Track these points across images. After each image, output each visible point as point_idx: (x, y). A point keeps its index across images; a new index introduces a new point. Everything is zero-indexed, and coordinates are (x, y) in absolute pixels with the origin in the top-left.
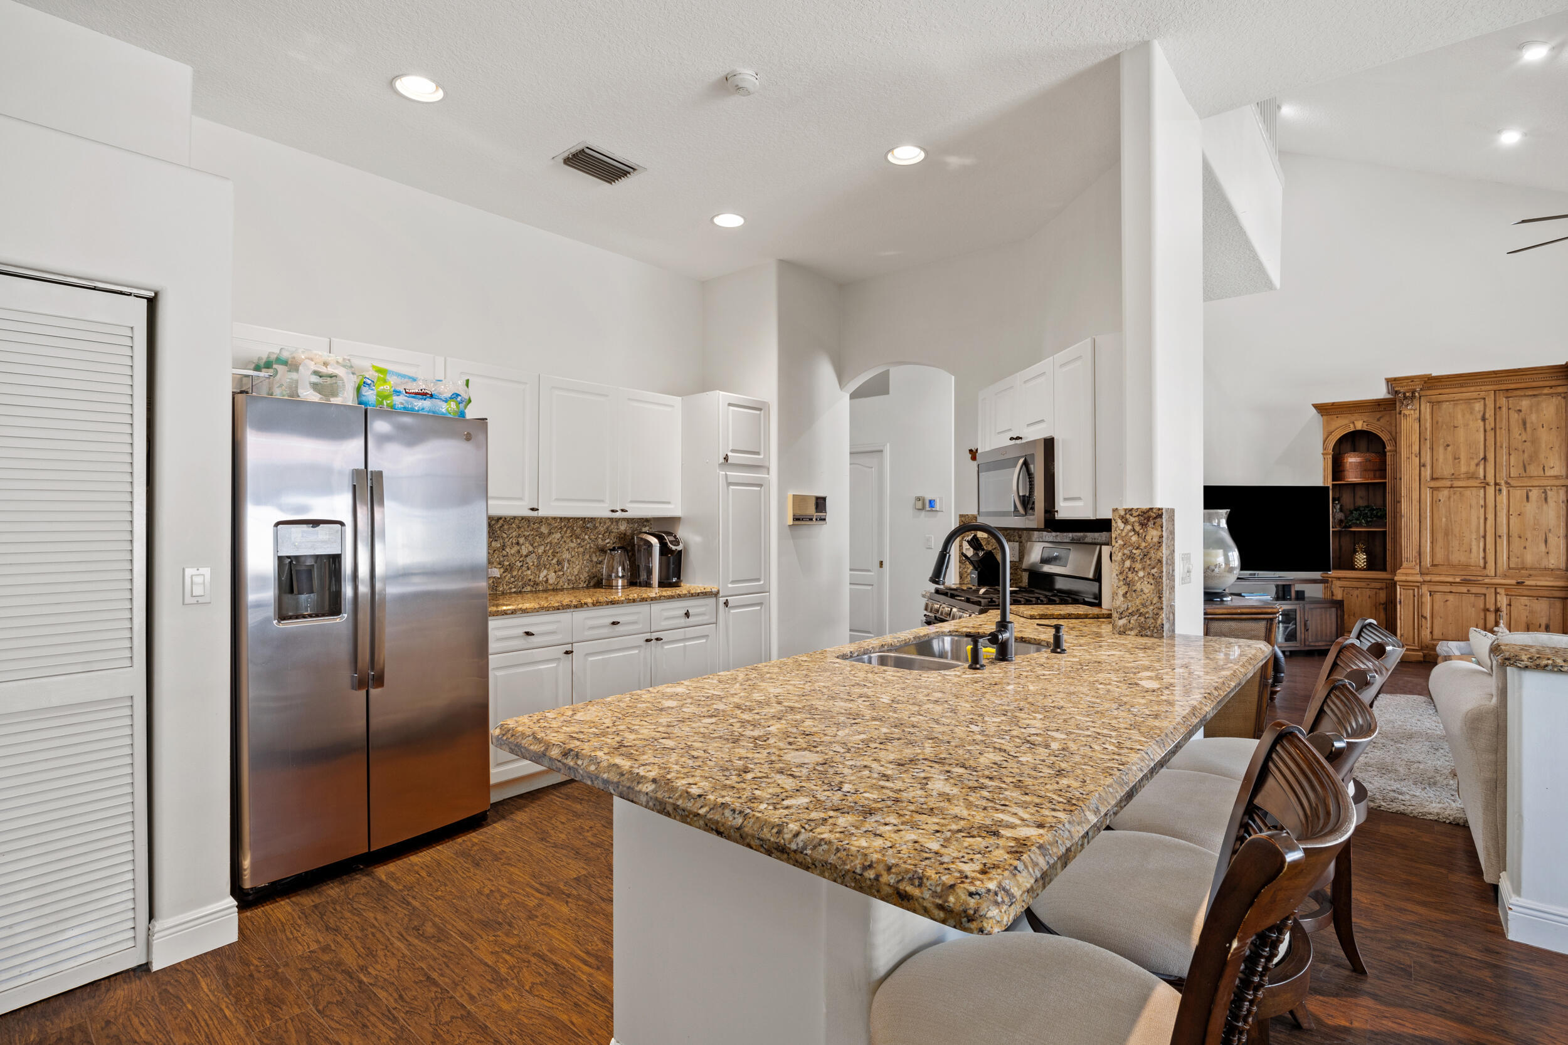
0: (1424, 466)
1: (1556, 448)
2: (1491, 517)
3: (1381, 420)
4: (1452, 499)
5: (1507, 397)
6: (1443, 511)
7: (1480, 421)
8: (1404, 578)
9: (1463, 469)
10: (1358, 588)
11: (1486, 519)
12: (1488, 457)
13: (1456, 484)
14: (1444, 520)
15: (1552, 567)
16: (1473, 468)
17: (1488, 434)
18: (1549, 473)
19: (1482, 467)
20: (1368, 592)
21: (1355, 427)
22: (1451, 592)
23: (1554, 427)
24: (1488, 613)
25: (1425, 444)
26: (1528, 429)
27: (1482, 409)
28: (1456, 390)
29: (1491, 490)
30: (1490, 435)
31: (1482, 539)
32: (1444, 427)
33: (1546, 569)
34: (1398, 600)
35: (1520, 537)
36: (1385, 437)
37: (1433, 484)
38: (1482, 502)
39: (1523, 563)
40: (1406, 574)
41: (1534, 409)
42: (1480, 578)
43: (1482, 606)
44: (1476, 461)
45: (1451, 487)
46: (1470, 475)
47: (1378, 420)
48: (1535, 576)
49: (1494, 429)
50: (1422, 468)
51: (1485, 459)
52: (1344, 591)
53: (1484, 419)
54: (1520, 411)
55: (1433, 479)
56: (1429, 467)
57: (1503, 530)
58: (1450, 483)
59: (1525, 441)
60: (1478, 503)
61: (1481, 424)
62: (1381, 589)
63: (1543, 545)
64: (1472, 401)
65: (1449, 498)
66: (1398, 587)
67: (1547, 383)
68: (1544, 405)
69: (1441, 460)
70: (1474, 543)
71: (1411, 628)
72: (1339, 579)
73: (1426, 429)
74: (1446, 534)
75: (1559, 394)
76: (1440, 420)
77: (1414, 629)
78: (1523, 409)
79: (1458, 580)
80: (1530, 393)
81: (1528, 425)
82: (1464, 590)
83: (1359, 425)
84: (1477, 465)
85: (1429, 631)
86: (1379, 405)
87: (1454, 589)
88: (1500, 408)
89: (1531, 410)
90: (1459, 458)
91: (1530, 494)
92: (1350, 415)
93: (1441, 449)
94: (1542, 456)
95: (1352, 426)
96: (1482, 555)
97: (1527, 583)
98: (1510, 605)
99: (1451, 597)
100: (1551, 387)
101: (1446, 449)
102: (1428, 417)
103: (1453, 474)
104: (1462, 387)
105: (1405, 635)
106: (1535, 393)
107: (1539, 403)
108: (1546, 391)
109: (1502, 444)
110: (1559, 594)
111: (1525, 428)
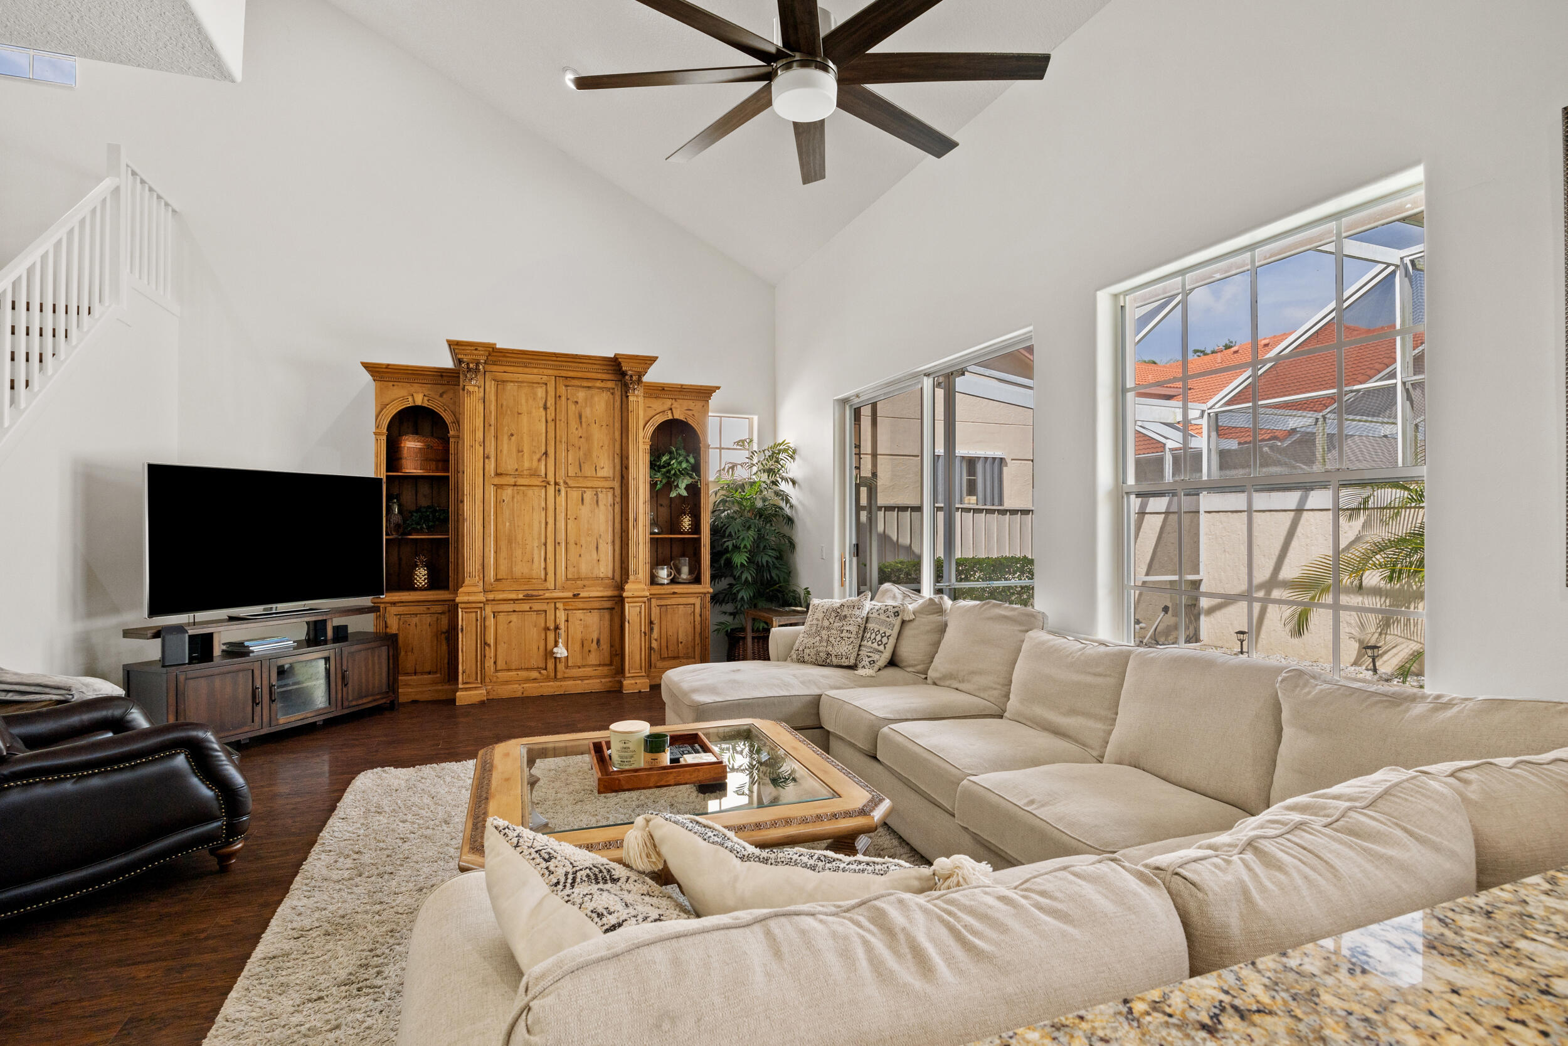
0: (488, 457)
1: (606, 447)
2: (551, 521)
3: (445, 396)
4: (516, 500)
5: (566, 386)
6: (507, 513)
7: (542, 409)
8: (466, 598)
9: (527, 465)
10: (416, 615)
11: (546, 523)
12: (549, 452)
13: (521, 481)
14: (508, 524)
15: (602, 575)
16: (535, 463)
17: (549, 424)
18: (601, 473)
19: (543, 463)
20: (428, 619)
21: (414, 402)
22: (514, 611)
23: (604, 424)
24: (548, 632)
25: (489, 430)
26: (583, 424)
27: (544, 396)
28: (520, 370)
29: (551, 490)
30: (551, 425)
31: (543, 547)
32: (509, 412)
33: (597, 578)
34: (460, 627)
35: (576, 544)
36: (448, 418)
37: (497, 481)
38: (543, 504)
39: (578, 572)
40: (469, 593)
41: (588, 403)
42: (541, 593)
43: (543, 625)
44: (538, 456)
45: (515, 485)
46: (532, 472)
47: (441, 396)
48: (589, 586)
49: (554, 420)
50: (486, 460)
51: (546, 453)
52: (400, 619)
53: (545, 408)
54: (577, 402)
55: (497, 474)
56: (493, 460)
57: (561, 537)
58: (514, 480)
59: (581, 437)
60: (539, 504)
61: (543, 413)
62: (443, 613)
63: (595, 553)
64: (535, 385)
65: (513, 497)
66: (460, 610)
67: (599, 376)
68: (596, 399)
69: (505, 452)
70: (536, 551)
71: (474, 661)
72: (394, 604)
73: (491, 412)
74: (510, 542)
75: (608, 389)
76: (505, 404)
77: (477, 662)
78: (580, 401)
79: (521, 596)
80: (585, 384)
81: (584, 420)
82: (526, 607)
83: (419, 400)
84: (539, 460)
85: (492, 661)
86: (442, 376)
87: (517, 607)
88: (560, 397)
89: (586, 403)
90: (522, 451)
91: (585, 496)
92: (409, 385)
93: (506, 438)
94: (594, 455)
95: (410, 399)
96: (543, 565)
97: (582, 595)
98: (567, 621)
99: (514, 618)
100: (602, 380)
101: (510, 440)
102: (493, 398)
103: (517, 470)
104: (526, 367)
105: (468, 672)
106: (590, 384)
107: (592, 397)
108: (598, 384)
109: (561, 438)
110: (608, 604)
111: (581, 423)
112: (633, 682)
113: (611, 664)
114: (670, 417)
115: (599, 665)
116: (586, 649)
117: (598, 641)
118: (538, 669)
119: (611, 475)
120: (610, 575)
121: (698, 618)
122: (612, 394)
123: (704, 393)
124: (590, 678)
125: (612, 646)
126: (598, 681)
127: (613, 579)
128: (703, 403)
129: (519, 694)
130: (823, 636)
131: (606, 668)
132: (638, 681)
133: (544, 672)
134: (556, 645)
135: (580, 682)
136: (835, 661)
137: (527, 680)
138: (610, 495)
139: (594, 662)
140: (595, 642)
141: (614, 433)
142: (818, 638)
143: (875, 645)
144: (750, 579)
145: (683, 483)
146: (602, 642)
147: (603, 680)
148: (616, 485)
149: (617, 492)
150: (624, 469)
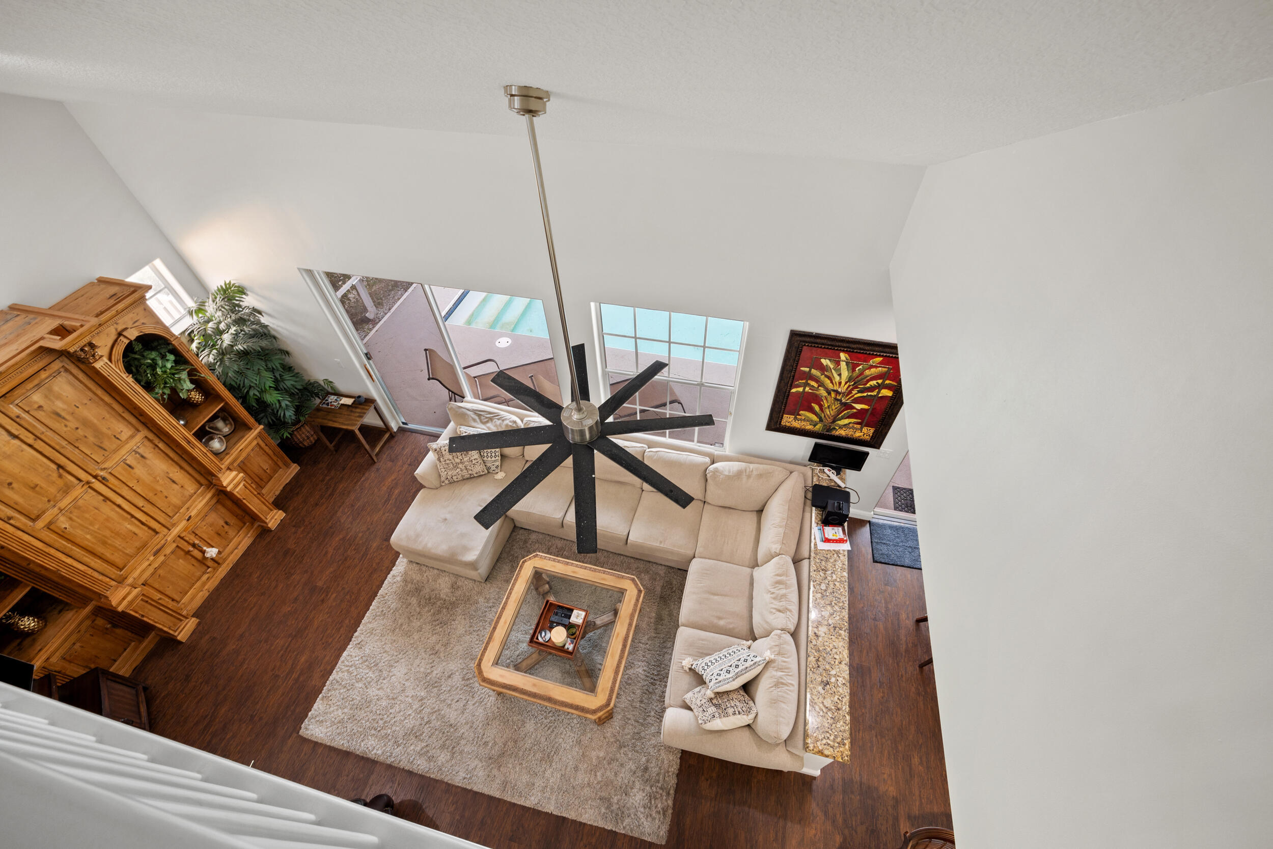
0: (10, 518)
1: (107, 416)
2: (119, 501)
4: (74, 518)
6: (79, 532)
7: (12, 441)
9: (53, 490)
11: (119, 506)
12: (62, 464)
13: (64, 505)
14: (88, 537)
15: (193, 491)
16: (58, 481)
17: (36, 446)
18: (124, 437)
19: (65, 474)
22: (156, 568)
23: (86, 401)
24: (191, 553)
26: (67, 417)
29: (95, 484)
30: (39, 445)
31: (133, 519)
33: (191, 495)
34: (140, 617)
35: (156, 494)
37: (42, 524)
38: (101, 499)
39: (175, 506)
40: (123, 599)
41: (52, 398)
42: (163, 541)
43: (184, 554)
44: (55, 475)
45: (61, 511)
46: (65, 489)
48: (191, 506)
49: (37, 438)
50: (12, 522)
51: (60, 466)
53: (15, 437)
54: (40, 407)
55: (34, 520)
56: (16, 516)
57: (139, 501)
58: (55, 509)
59: (77, 428)
60: (98, 501)
61: (18, 443)
63: (175, 485)
65: (71, 519)
66: (126, 611)
67: (36, 368)
68: (56, 388)
69: (20, 500)
70: (130, 527)
71: (169, 617)
74: (104, 543)
75: (58, 374)
78: (42, 403)
79: (152, 558)
80: (30, 385)
81: (63, 414)
82: (161, 558)
84: (60, 476)
85: (170, 601)
87: (155, 565)
88: (16, 416)
89: (50, 399)
90: (37, 485)
91: (128, 462)
93: (7, 492)
94: (105, 430)
96: (146, 529)
97: (193, 514)
98: (196, 535)
99: (159, 571)
100: (43, 369)
101: (13, 488)
103: (48, 501)
105: (171, 625)
106: (36, 382)
107: (50, 390)
108: (43, 375)
109: (58, 444)
110: (214, 501)
111: (64, 418)
112: (273, 520)
113: (244, 526)
114: (127, 342)
115: (239, 532)
116: (223, 534)
117: (226, 523)
118: (204, 573)
119: (133, 430)
120: (198, 486)
121: (266, 448)
122: (66, 371)
123: (138, 298)
124: (240, 543)
125: (237, 516)
126: (246, 538)
127: (201, 485)
128: (142, 307)
129: (207, 594)
131: (244, 529)
132: (275, 517)
133: (209, 570)
134: (203, 552)
135: (236, 551)
137: (204, 584)
138: (147, 443)
139: (234, 534)
140: (225, 525)
141: (102, 400)
143: (493, 459)
144: (288, 403)
145: (184, 378)
146: (228, 521)
147: (249, 536)
148: (144, 432)
149: (151, 436)
150: (140, 418)
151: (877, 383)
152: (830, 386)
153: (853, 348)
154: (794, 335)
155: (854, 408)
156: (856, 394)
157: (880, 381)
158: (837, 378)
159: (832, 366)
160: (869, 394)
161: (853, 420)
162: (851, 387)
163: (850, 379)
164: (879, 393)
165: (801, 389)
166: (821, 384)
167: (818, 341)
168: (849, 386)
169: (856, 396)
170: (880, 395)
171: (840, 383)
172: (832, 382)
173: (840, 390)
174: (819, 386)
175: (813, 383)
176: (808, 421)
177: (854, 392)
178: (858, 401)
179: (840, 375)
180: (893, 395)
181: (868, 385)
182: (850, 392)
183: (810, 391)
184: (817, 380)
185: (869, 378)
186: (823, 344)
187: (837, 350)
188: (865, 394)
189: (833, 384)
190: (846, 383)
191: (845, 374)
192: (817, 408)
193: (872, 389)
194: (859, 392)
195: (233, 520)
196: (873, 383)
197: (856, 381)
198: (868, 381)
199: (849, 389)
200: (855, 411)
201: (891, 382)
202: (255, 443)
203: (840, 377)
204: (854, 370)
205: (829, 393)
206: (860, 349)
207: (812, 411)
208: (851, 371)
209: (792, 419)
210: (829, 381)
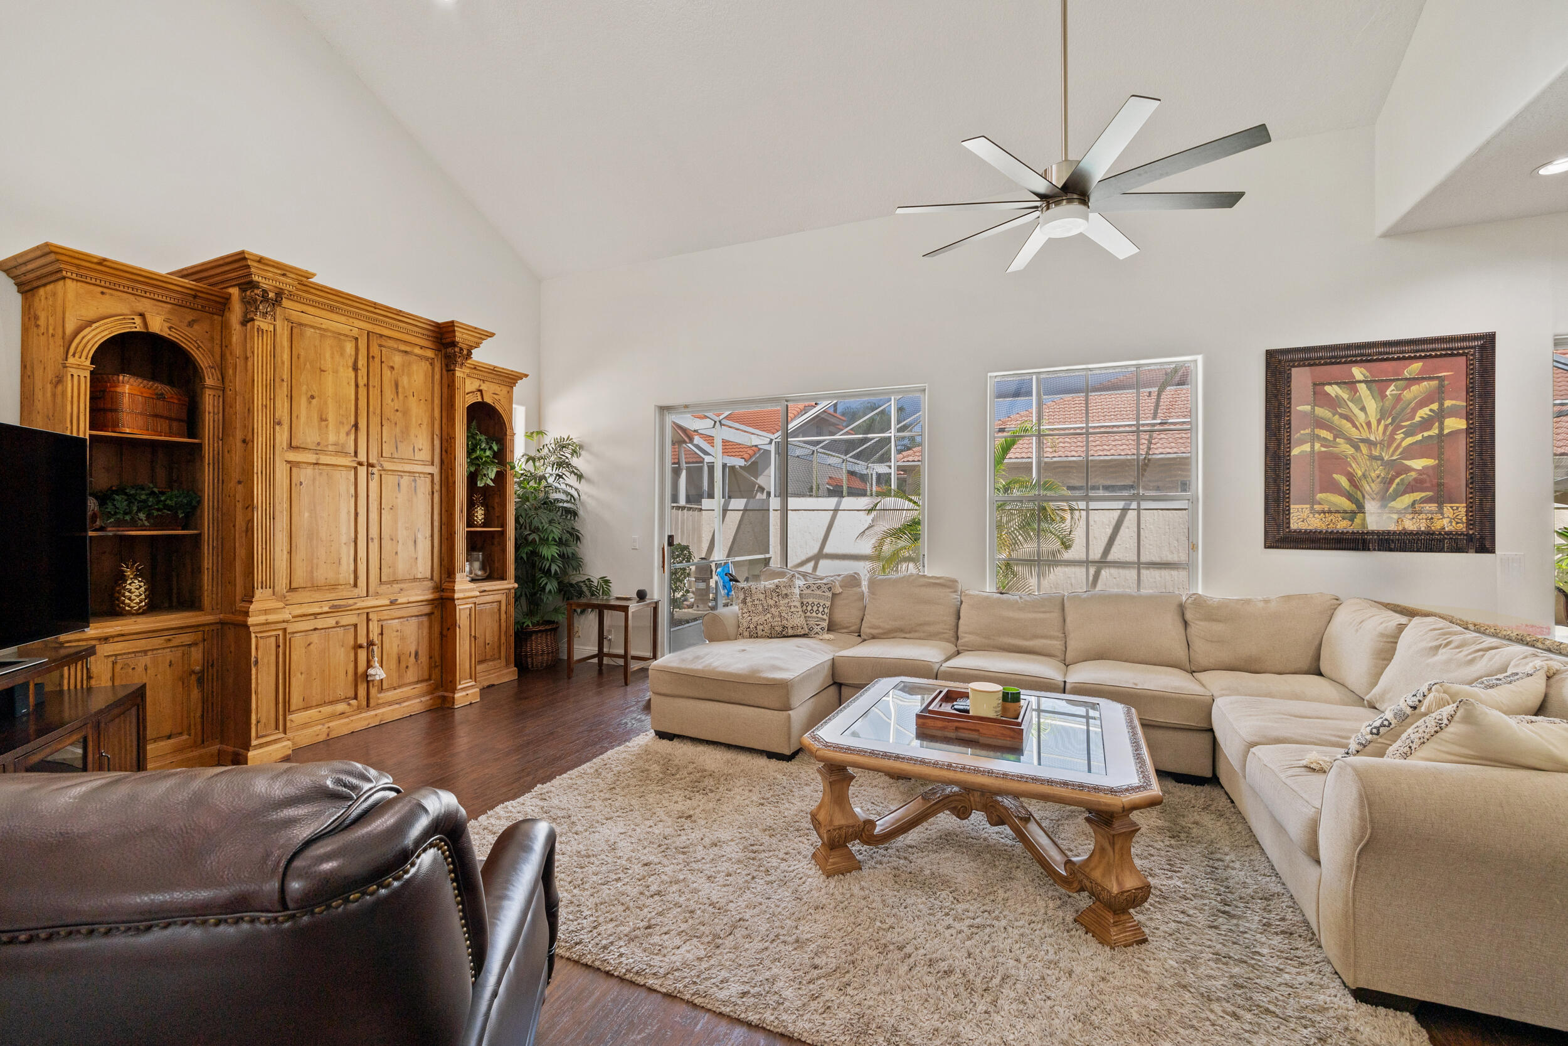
0: (279, 423)
1: (425, 426)
2: (362, 510)
3: (196, 327)
4: (317, 483)
5: (380, 346)
6: (305, 501)
7: (351, 369)
8: (262, 619)
9: (332, 438)
10: (145, 652)
11: (356, 514)
12: (359, 424)
13: (324, 459)
14: (306, 516)
15: (419, 576)
16: (343, 435)
17: (360, 390)
18: (419, 456)
19: (353, 437)
20: (168, 655)
21: (145, 326)
22: (315, 629)
23: (422, 398)
24: (359, 651)
25: (281, 386)
26: (400, 395)
27: (353, 353)
28: (323, 313)
29: (362, 471)
30: (362, 391)
31: (352, 544)
32: (308, 365)
33: (415, 579)
34: (253, 659)
35: (392, 540)
36: (203, 360)
37: (293, 456)
38: (353, 491)
39: (394, 573)
40: (266, 612)
41: (406, 371)
42: (351, 602)
43: (352, 642)
44: (346, 428)
45: (316, 464)
46: (339, 448)
47: (190, 324)
48: (406, 589)
49: (367, 385)
50: (277, 427)
51: (356, 426)
52: (114, 663)
53: (355, 369)
54: (392, 368)
55: (291, 447)
56: (286, 427)
57: (374, 532)
58: (315, 456)
59: (397, 411)
60: (348, 491)
61: (353, 375)
62: (195, 644)
63: (412, 549)
64: (342, 337)
65: (314, 479)
66: (253, 635)
67: (418, 341)
68: (415, 367)
69: (303, 419)
70: (344, 550)
71: (273, 705)
72: (105, 639)
73: (283, 363)
74: (310, 538)
76: (302, 353)
77: (277, 703)
78: (396, 367)
79: (326, 609)
80: (403, 347)
81: (400, 390)
82: (331, 622)
83: (157, 325)
84: (348, 434)
86: (195, 297)
87: (320, 623)
88: (373, 357)
89: (403, 370)
90: (326, 420)
91: (401, 482)
92: (132, 298)
93: (304, 401)
94: (412, 434)
95: (138, 320)
96: (353, 567)
97: (400, 601)
98: (382, 634)
99: (315, 637)
100: (421, 347)
101: (310, 402)
102: (286, 344)
103: (319, 444)
104: (332, 311)
105: (263, 720)
106: (408, 349)
107: (410, 364)
108: (417, 351)
109: (375, 409)
110: (427, 609)
111: (397, 393)
112: (464, 693)
113: (430, 679)
114: (480, 400)
115: (417, 682)
116: (403, 665)
117: (416, 654)
118: (346, 699)
119: (429, 458)
120: (428, 575)
121: (503, 616)
122: (431, 364)
123: (510, 379)
124: (408, 699)
125: (431, 658)
126: (418, 700)
127: (432, 579)
128: (508, 389)
129: (322, 738)
130: (774, 612)
131: (424, 684)
132: (468, 692)
133: (354, 702)
134: (369, 665)
135: (397, 706)
136: (790, 632)
137: (333, 716)
138: (428, 480)
139: (412, 680)
140: (413, 655)
141: (433, 409)
142: (769, 615)
143: (820, 615)
144: (558, 569)
145: (492, 472)
146: (420, 653)
147: (423, 699)
148: (435, 470)
149: (437, 479)
150: (444, 453)
151: (1431, 410)
152: (1354, 433)
153: (1369, 355)
154: (1270, 355)
155: (1410, 469)
156: (1403, 439)
157: (1435, 406)
158: (1361, 416)
159: (1345, 396)
160: (1426, 434)
161: (1418, 496)
162: (1390, 428)
163: (1383, 414)
164: (1441, 429)
165: (1307, 447)
166: (1338, 433)
167: (1313, 355)
168: (1386, 426)
169: (1404, 444)
170: (1446, 432)
171: (1369, 424)
172: (1355, 426)
173: (1372, 438)
174: (1335, 437)
175: (1324, 433)
176: (1337, 512)
177: (1399, 437)
178: (1411, 452)
179: (1363, 409)
180: (1468, 424)
181: (1417, 419)
182: (1392, 439)
183: (1323, 449)
184: (1328, 427)
185: (1413, 405)
186: (1321, 358)
187: (1345, 363)
188: (1419, 437)
189: (1357, 428)
190: (1379, 422)
191: (1372, 405)
192: (1344, 482)
193: (1426, 424)
194: (1408, 434)
195: (424, 658)
196: (1424, 412)
197: (1393, 415)
198: (1414, 411)
199: (1388, 433)
200: (1413, 474)
201: (1454, 402)
202: (497, 597)
203: (1366, 413)
204: (1383, 396)
205: (1357, 448)
206: (1380, 353)
207: (1336, 489)
208: (1379, 398)
209: (1307, 511)
210: (1349, 425)
